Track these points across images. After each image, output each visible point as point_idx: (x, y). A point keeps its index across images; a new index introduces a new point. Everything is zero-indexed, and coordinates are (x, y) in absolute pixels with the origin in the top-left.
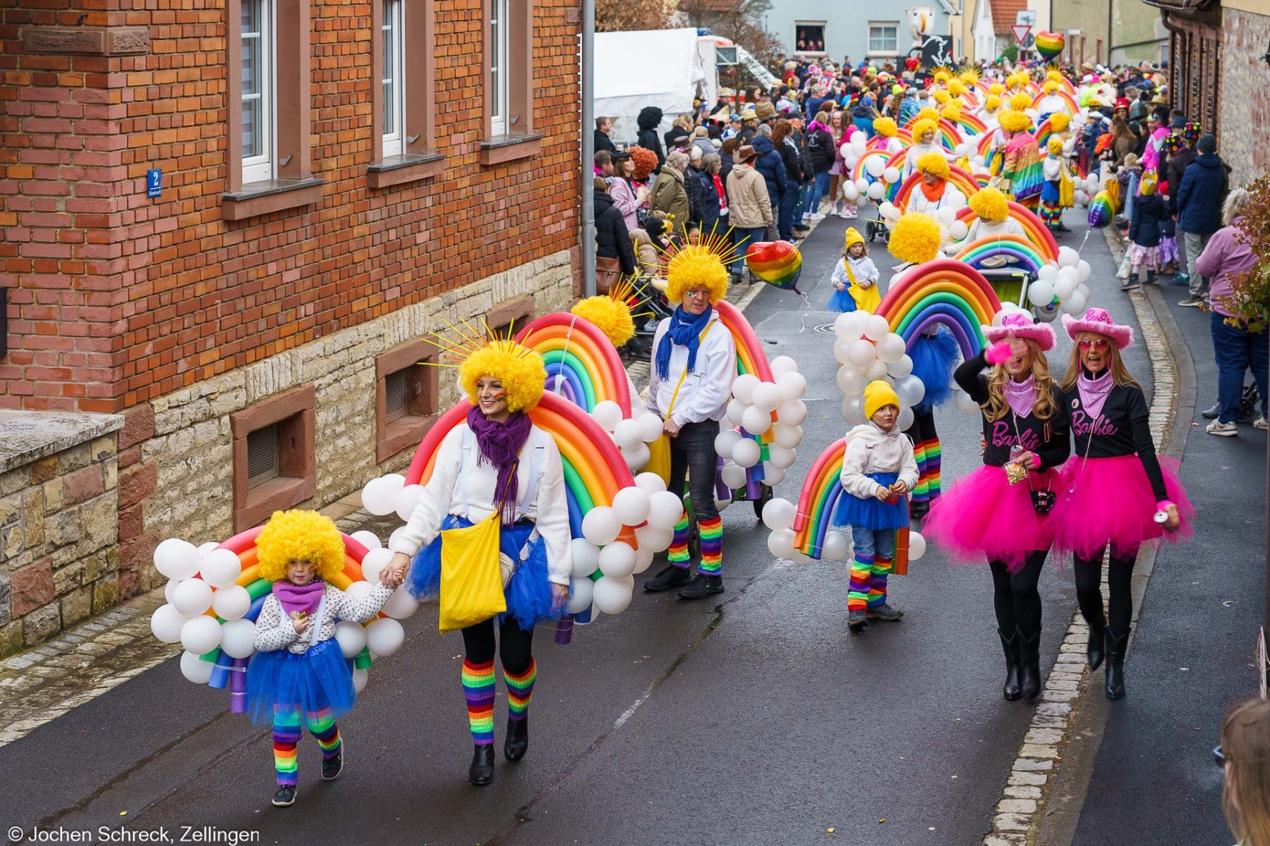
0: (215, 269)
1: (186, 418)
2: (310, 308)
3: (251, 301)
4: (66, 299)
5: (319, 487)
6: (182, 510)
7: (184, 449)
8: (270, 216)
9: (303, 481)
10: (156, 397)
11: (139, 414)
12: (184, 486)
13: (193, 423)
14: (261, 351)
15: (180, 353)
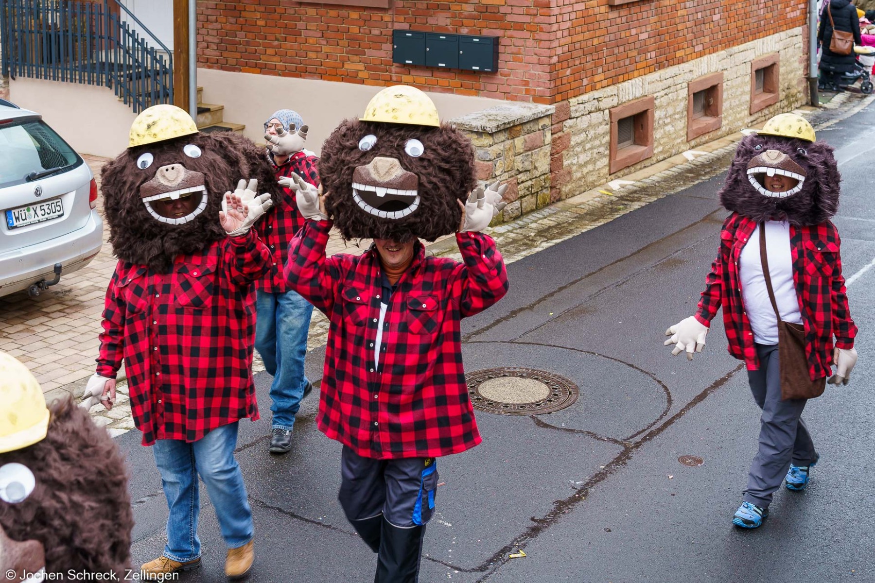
0: (604, 31)
1: (586, 109)
2: (653, 54)
3: (622, 49)
4: (528, 44)
5: (655, 152)
6: (583, 158)
7: (585, 126)
8: (633, 3)
9: (646, 148)
10: (571, 98)
11: (562, 106)
12: (584, 146)
13: (590, 113)
14: (626, 76)
15: (584, 76)
